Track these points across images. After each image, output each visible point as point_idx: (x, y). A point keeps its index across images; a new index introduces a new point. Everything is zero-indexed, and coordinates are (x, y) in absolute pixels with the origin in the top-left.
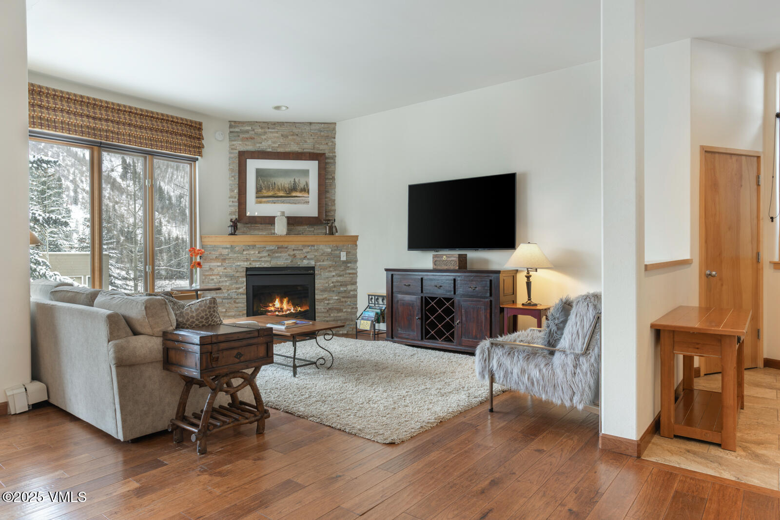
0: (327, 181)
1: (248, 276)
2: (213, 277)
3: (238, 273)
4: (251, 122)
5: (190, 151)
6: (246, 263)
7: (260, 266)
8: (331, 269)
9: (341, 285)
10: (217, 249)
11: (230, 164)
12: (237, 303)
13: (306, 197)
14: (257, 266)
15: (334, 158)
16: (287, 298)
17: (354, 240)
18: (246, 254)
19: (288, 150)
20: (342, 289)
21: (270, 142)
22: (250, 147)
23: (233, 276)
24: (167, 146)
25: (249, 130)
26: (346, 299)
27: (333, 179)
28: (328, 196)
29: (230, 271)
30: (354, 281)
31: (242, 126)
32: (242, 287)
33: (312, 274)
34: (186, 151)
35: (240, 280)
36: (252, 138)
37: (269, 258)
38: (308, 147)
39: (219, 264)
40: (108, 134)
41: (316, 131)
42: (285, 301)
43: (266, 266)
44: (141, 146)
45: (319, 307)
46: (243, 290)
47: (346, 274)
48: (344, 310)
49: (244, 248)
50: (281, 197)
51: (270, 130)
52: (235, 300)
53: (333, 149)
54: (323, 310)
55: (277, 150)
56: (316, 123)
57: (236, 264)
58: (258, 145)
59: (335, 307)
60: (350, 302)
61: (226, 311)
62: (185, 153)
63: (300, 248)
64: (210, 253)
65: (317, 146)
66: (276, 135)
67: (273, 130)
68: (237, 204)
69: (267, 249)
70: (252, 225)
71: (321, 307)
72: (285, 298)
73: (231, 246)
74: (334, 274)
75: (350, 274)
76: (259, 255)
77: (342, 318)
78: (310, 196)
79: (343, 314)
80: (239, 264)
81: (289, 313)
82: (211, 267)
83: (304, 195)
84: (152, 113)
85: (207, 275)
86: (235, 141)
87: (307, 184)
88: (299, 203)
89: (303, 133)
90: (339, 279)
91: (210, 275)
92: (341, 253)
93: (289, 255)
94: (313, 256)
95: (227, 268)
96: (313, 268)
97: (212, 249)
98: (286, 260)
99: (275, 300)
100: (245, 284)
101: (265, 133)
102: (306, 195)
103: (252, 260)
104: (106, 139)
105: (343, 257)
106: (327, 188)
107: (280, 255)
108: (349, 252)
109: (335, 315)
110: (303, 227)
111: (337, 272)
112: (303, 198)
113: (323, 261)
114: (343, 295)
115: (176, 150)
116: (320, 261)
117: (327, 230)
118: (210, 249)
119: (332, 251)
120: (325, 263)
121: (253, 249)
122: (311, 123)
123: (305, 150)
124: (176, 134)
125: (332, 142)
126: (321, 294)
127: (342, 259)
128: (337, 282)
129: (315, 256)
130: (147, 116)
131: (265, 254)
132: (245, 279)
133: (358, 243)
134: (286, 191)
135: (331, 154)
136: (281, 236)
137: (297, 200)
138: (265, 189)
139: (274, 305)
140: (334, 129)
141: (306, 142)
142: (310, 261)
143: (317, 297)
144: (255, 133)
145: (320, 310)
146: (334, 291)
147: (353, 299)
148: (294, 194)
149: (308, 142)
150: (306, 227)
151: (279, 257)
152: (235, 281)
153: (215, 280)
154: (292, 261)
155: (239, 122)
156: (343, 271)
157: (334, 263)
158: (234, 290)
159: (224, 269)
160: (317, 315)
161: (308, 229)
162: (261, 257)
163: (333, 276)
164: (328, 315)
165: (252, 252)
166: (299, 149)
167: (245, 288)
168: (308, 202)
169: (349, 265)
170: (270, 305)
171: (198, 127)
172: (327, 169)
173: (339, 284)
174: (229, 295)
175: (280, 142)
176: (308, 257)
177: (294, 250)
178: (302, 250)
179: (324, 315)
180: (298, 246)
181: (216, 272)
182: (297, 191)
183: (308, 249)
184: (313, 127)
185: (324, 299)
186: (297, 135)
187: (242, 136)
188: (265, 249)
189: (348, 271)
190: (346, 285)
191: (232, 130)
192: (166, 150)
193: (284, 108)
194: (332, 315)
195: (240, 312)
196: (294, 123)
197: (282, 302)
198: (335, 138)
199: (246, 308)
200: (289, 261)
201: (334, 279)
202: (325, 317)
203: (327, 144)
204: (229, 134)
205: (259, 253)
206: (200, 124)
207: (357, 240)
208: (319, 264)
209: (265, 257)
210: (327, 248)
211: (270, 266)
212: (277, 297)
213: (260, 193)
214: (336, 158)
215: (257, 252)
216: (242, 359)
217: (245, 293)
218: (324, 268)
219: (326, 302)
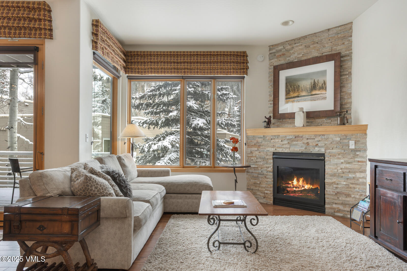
0: (343, 77)
1: (274, 159)
2: (253, 158)
3: (268, 156)
4: (283, 42)
5: (237, 72)
6: (273, 149)
7: (282, 151)
8: (340, 157)
9: (349, 172)
10: (255, 138)
11: (269, 77)
12: (267, 178)
13: (324, 94)
14: (280, 151)
15: (350, 55)
16: (303, 178)
17: (363, 129)
18: (273, 142)
19: (310, 56)
20: (350, 175)
21: (296, 55)
22: (282, 61)
23: (265, 158)
24: (221, 71)
25: (281, 49)
26: (354, 186)
27: (350, 74)
28: (344, 90)
29: (262, 154)
30: (363, 168)
31: (277, 47)
32: (270, 167)
33: (323, 160)
34: (234, 73)
35: (269, 161)
36: (284, 55)
37: (288, 145)
38: (326, 51)
39: (256, 149)
40: (185, 71)
41: (334, 35)
42: (301, 180)
43: (286, 151)
44: (204, 75)
45: (328, 190)
46: (271, 169)
47: (354, 161)
48: (353, 196)
49: (272, 138)
50: (304, 96)
51: (296, 45)
52: (265, 176)
53: (350, 48)
54: (332, 193)
55: (301, 59)
56: (334, 28)
57: (266, 149)
58: (288, 59)
59: (343, 191)
60: (359, 189)
61: (260, 183)
62: (234, 74)
63: (312, 137)
64: (251, 141)
65: (335, 48)
66: (301, 47)
67: (298, 44)
68: (272, 105)
69: (287, 138)
70: (284, 120)
71: (330, 190)
72: (301, 178)
73: (264, 136)
74: (342, 161)
75: (359, 162)
76: (281, 143)
77: (351, 203)
78: (327, 92)
79: (351, 199)
80: (268, 149)
81: (303, 189)
82: (252, 151)
83: (322, 92)
84: (211, 52)
85: (250, 157)
86: (273, 59)
87: (325, 83)
88: (318, 99)
89: (322, 40)
90: (348, 166)
91: (251, 157)
92: (350, 141)
93: (303, 143)
94: (324, 145)
95: (261, 152)
96: (323, 155)
97: (252, 138)
98: (302, 147)
99: (294, 179)
100: (272, 164)
101: (293, 48)
102: (324, 92)
103: (277, 146)
104: (184, 74)
105: (352, 145)
106: (344, 83)
107: (296, 143)
108: (359, 141)
109: (344, 199)
110: (322, 120)
111: (346, 159)
112: (321, 95)
113: (332, 149)
114: (352, 181)
115: (227, 73)
116: (329, 149)
117: (339, 121)
118: (251, 138)
119: (340, 140)
120: (334, 151)
121: (278, 138)
122: (329, 30)
123: (324, 54)
124: (227, 62)
125: (349, 40)
126: (331, 178)
127: (350, 148)
128: (347, 168)
129: (325, 144)
130: (207, 55)
131: (286, 142)
132: (272, 161)
133: (368, 132)
134: (307, 91)
135: (348, 52)
136: (299, 128)
137: (317, 97)
138: (292, 91)
139: (293, 183)
140: (351, 28)
141: (324, 47)
142: (321, 149)
143: (326, 181)
144: (286, 50)
145: (328, 193)
146: (342, 177)
147: (362, 186)
148: (314, 92)
149: (326, 46)
150: (324, 119)
151: (296, 145)
152: (266, 162)
153: (254, 160)
154: (306, 148)
155: (276, 45)
156: (352, 158)
157: (343, 151)
158: (265, 169)
159: (259, 153)
160: (326, 196)
161: (325, 121)
162: (283, 145)
163: (342, 163)
164: (336, 198)
165: (277, 141)
166: (318, 54)
167: (272, 167)
168: (325, 98)
169: (357, 153)
170: (290, 182)
171: (244, 55)
172: (343, 66)
173: (348, 171)
174: (262, 171)
175: (304, 52)
176: (319, 145)
177: (307, 139)
178: (314, 139)
179: (332, 197)
180: (311, 136)
181: (254, 155)
182: (316, 90)
183: (319, 138)
184: (331, 32)
185: (332, 183)
186: (317, 43)
187: (277, 54)
188: (286, 138)
189: (356, 159)
190: (355, 173)
191: (271, 52)
192: (221, 74)
193: (291, 23)
194: (340, 198)
195: (269, 185)
196: (315, 33)
197: (298, 181)
198: (351, 36)
199: (272, 183)
200: (304, 148)
201: (343, 166)
202: (334, 199)
203: (343, 43)
204: (269, 55)
205: (282, 141)
206: (244, 52)
207: (367, 129)
208: (328, 151)
209: (285, 144)
210: (336, 137)
211: (289, 152)
212: (295, 177)
213: (288, 95)
214: (353, 54)
215: (280, 141)
216: (45, 231)
217: (272, 171)
218: (333, 156)
219: (335, 186)
